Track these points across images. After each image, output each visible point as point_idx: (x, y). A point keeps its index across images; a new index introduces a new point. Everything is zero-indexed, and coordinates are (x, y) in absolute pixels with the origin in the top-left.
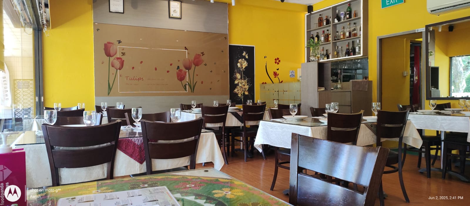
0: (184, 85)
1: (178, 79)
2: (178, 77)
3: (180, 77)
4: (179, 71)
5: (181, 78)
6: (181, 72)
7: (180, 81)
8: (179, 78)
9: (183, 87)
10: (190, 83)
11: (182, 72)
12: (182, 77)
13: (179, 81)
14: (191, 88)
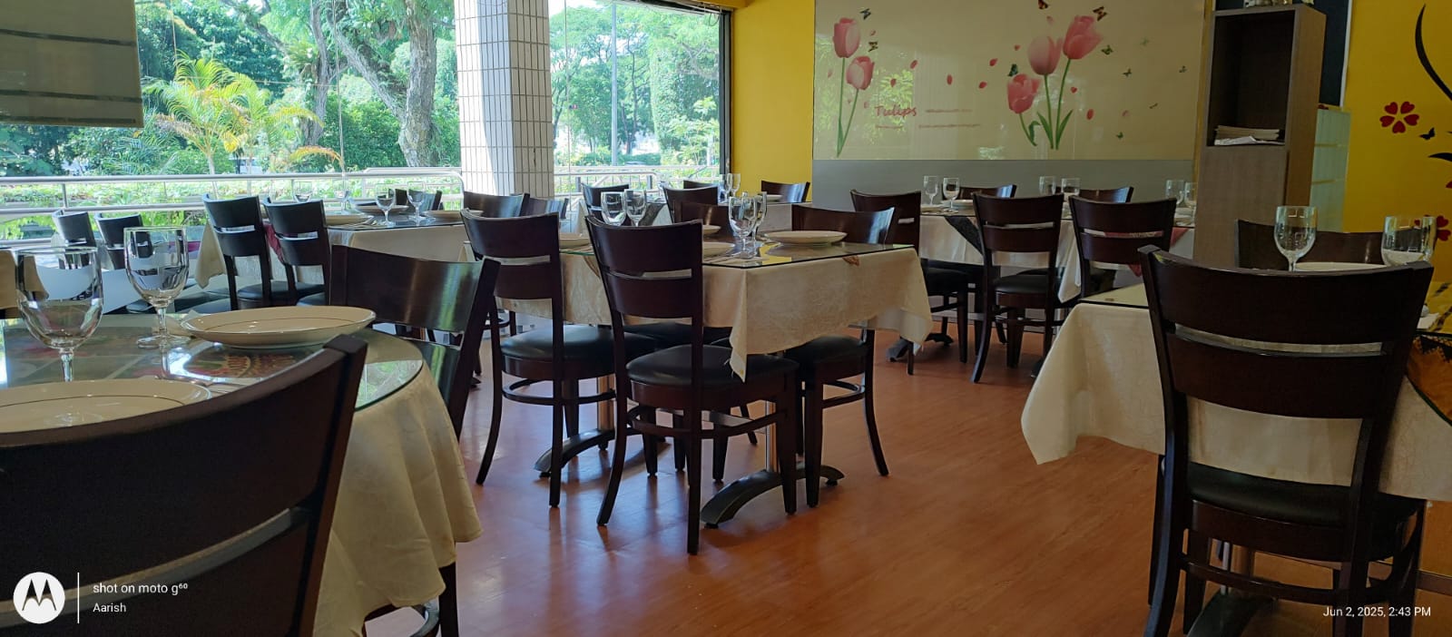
0: (1027, 126)
1: (1011, 108)
2: (1011, 98)
3: (1016, 100)
4: (1015, 80)
5: (1020, 103)
6: (1023, 84)
7: (1017, 112)
8: (1013, 105)
9: (1024, 128)
10: (1047, 119)
11: (1025, 82)
12: (1024, 98)
13: (1013, 112)
14: (1049, 134)
